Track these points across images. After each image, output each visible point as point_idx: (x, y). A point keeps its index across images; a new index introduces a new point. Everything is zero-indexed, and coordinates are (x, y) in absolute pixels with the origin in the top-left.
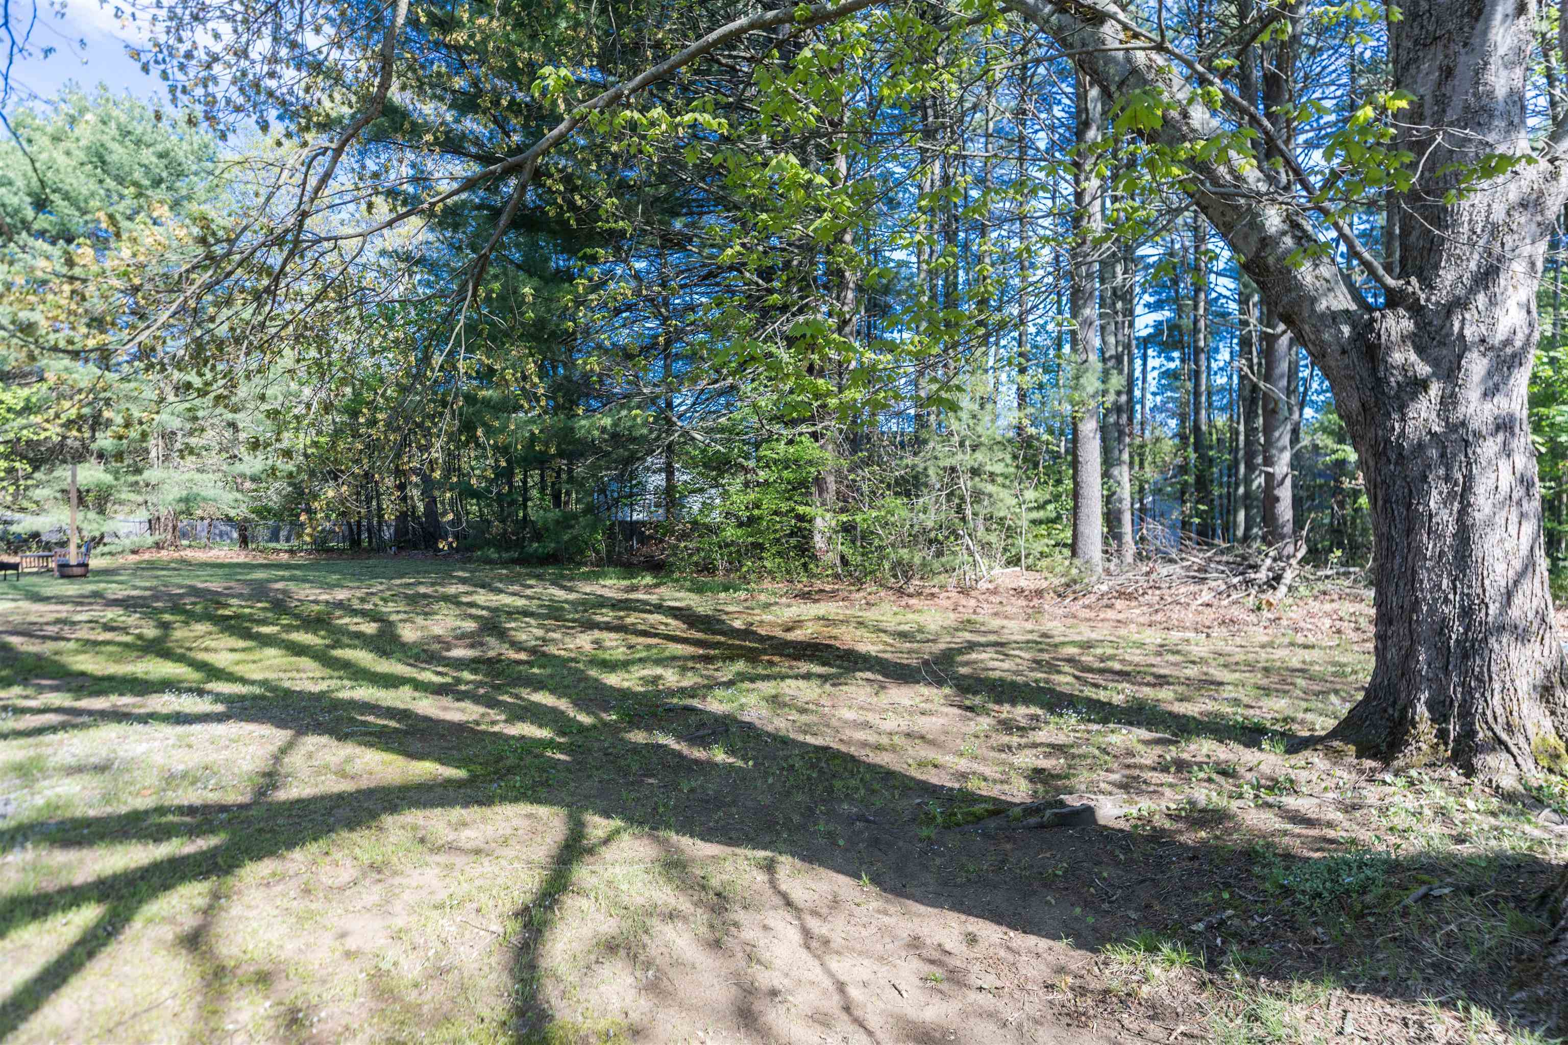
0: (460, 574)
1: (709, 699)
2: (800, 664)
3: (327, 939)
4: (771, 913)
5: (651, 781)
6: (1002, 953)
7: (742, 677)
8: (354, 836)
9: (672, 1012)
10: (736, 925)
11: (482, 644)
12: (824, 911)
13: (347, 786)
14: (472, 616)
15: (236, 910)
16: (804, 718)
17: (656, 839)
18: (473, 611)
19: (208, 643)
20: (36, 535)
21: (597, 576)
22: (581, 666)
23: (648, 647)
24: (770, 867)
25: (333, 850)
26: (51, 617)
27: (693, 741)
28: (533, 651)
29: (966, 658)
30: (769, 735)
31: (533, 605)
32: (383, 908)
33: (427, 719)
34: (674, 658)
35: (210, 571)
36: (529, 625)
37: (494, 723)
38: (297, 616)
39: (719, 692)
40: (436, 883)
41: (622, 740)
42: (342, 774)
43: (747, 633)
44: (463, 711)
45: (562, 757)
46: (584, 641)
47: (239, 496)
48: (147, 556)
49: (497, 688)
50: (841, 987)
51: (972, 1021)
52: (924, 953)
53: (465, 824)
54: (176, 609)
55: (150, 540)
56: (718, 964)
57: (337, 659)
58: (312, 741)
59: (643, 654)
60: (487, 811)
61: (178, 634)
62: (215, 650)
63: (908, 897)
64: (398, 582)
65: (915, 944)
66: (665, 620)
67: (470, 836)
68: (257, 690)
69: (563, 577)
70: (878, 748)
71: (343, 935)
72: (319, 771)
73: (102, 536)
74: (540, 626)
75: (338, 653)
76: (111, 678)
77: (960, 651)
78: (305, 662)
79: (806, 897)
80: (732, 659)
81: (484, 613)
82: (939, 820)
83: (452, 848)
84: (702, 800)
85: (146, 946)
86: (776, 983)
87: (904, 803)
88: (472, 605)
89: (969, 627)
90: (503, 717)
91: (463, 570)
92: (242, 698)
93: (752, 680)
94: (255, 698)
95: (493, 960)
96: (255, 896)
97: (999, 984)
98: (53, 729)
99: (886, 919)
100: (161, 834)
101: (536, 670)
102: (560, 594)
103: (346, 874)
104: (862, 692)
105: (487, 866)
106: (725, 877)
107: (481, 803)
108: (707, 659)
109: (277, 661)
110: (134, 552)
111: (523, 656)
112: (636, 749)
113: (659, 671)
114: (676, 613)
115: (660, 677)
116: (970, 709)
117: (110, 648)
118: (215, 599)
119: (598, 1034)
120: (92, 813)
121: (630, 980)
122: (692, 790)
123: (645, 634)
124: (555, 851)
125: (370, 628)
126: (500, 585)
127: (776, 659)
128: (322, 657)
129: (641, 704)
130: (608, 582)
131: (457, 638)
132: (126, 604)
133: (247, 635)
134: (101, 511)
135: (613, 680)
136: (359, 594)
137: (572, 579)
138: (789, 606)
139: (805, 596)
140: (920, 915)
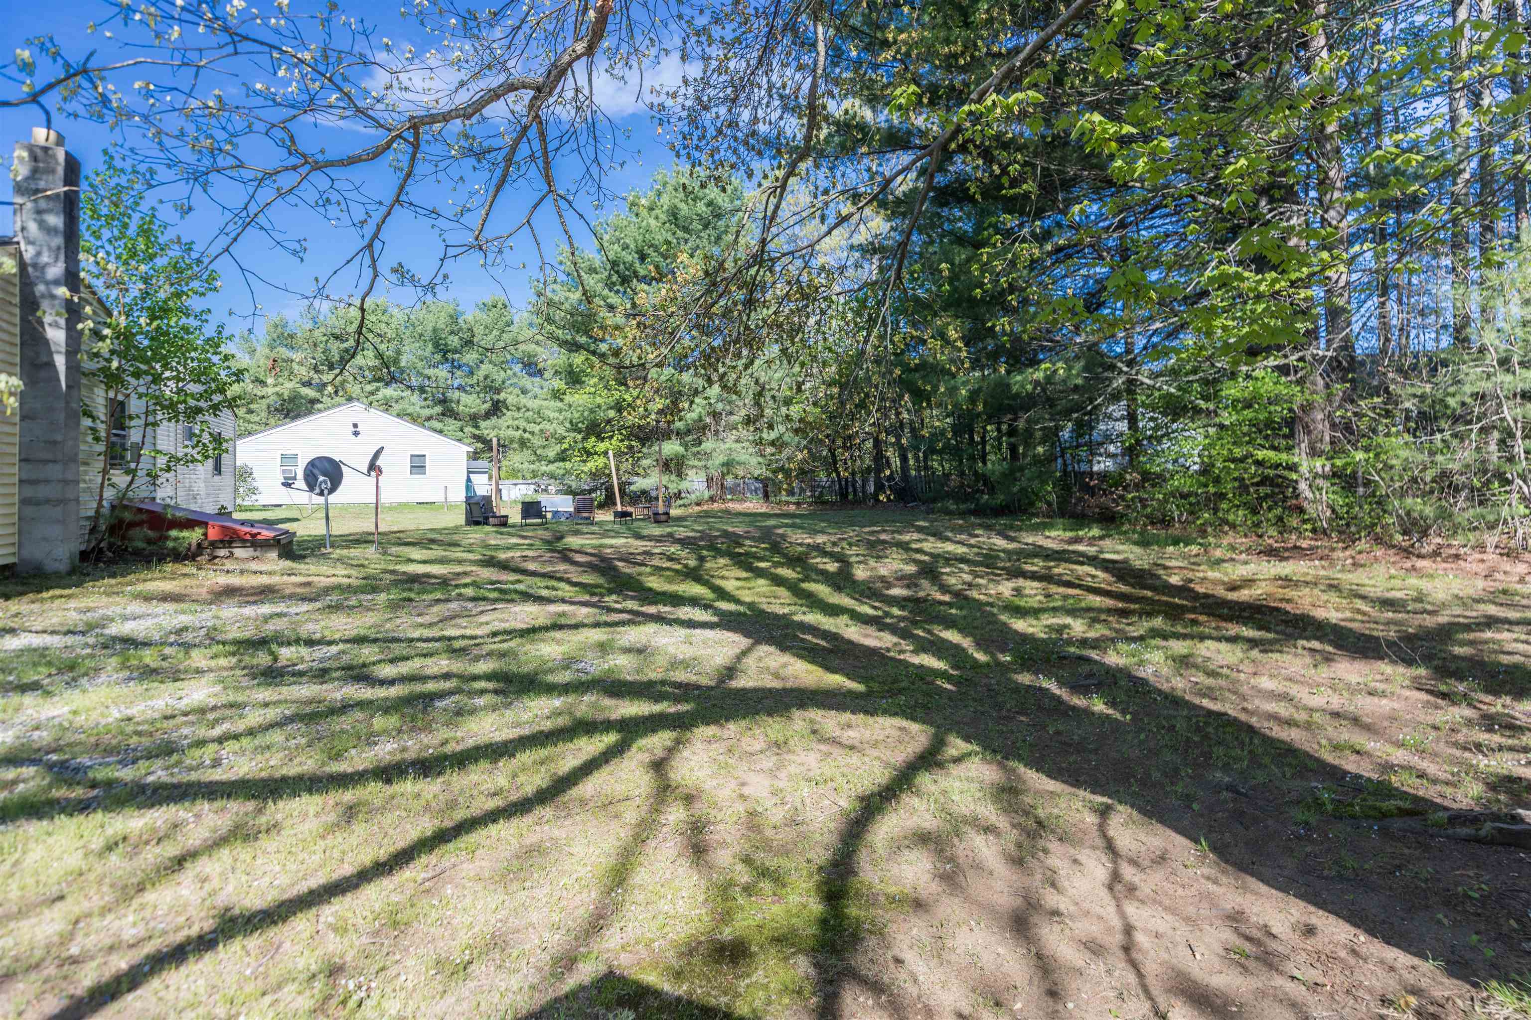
0: (921, 523)
1: (1110, 652)
2: (1230, 626)
3: (733, 784)
4: (1087, 851)
5: (1023, 719)
6: (1343, 954)
7: (1155, 633)
8: (770, 720)
9: (957, 900)
10: (1045, 851)
11: (916, 585)
12: (1146, 863)
13: (776, 684)
14: (915, 561)
15: (686, 753)
16: (1210, 681)
17: (1002, 766)
18: (918, 556)
19: (725, 573)
20: (644, 492)
21: (1045, 526)
22: (995, 610)
23: (1065, 597)
24: (1104, 812)
25: (755, 727)
26: (641, 550)
27: (1077, 688)
28: (957, 594)
29: (1472, 636)
30: (1160, 692)
31: (970, 553)
32: (773, 773)
33: (850, 642)
34: (1089, 609)
35: (741, 519)
36: (961, 570)
37: (901, 652)
38: (785, 555)
39: (1123, 647)
40: (814, 765)
41: (1009, 679)
42: (777, 676)
43: (1184, 590)
44: (880, 639)
45: (949, 687)
46: (1006, 588)
47: (760, 460)
48: (705, 507)
49: (915, 623)
50: (1129, 930)
51: (1266, 1003)
52: (1243, 928)
53: (849, 726)
54: (712, 547)
55: (707, 495)
56: (1014, 878)
57: (804, 590)
58: (764, 649)
59: (1059, 603)
60: (870, 720)
61: (708, 565)
62: (727, 578)
63: (1252, 875)
64: (867, 529)
65: (1235, 918)
66: (1093, 572)
67: (851, 736)
68: (741, 609)
69: (1011, 528)
70: (1290, 723)
71: (743, 784)
72: (761, 671)
73: (680, 492)
74: (971, 572)
75: (805, 586)
76: (664, 594)
77: (1468, 628)
78: (782, 591)
79: (1133, 847)
80: (1150, 614)
81: (926, 558)
82: (1329, 807)
83: (834, 742)
84: (1065, 743)
85: (634, 763)
86: (1062, 907)
87: (1297, 783)
88: (918, 551)
89: (1502, 599)
90: (911, 648)
91: (924, 519)
92: (731, 613)
93: (1165, 638)
94: (740, 614)
95: (832, 825)
96: (698, 746)
97: (1321, 980)
98: (623, 623)
99: (1211, 887)
100: (658, 698)
101: (953, 611)
102: (1000, 543)
103: (758, 746)
104: (1298, 661)
105: (855, 759)
106: (1056, 811)
107: (866, 712)
108: (1123, 613)
109: (764, 589)
110: (698, 504)
111: (947, 598)
112: (1018, 689)
113: (1068, 620)
114: (1107, 566)
115: (1067, 626)
116: (1444, 696)
117: (668, 573)
118: (735, 540)
119: (887, 896)
120: (629, 678)
121: (929, 866)
122: (1058, 733)
123: (1069, 584)
124: (911, 757)
125: (832, 567)
126: (950, 534)
127: (1202, 618)
128: (794, 588)
129: (1037, 650)
130: (1053, 534)
131: (898, 579)
132: (684, 542)
133: (750, 568)
134: (679, 475)
135: (1020, 625)
136: (833, 539)
137: (1020, 529)
138: (1246, 563)
139: (1271, 553)
140: (1256, 894)
